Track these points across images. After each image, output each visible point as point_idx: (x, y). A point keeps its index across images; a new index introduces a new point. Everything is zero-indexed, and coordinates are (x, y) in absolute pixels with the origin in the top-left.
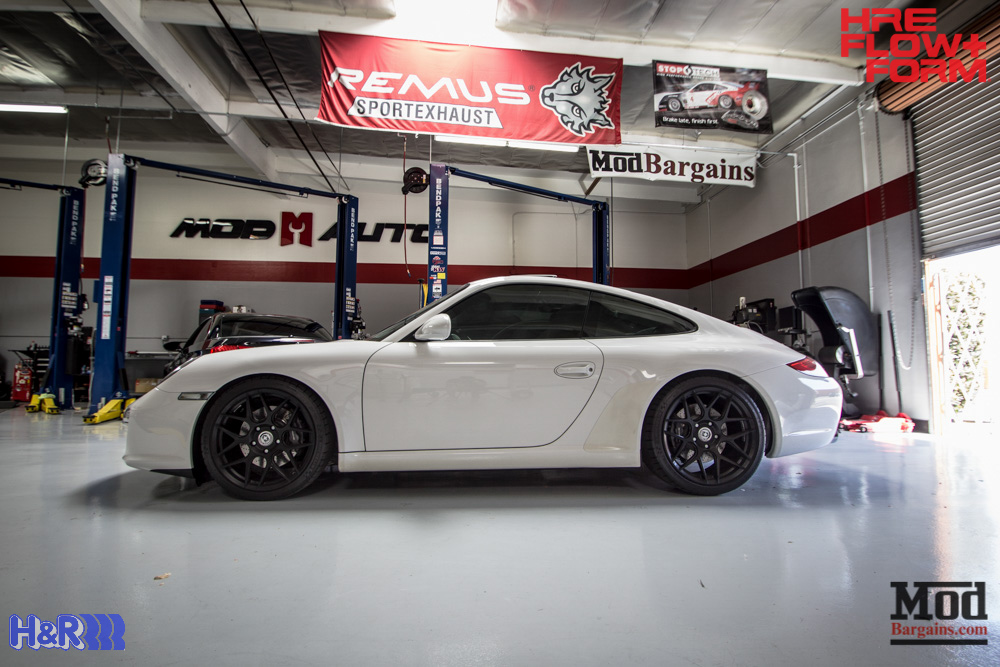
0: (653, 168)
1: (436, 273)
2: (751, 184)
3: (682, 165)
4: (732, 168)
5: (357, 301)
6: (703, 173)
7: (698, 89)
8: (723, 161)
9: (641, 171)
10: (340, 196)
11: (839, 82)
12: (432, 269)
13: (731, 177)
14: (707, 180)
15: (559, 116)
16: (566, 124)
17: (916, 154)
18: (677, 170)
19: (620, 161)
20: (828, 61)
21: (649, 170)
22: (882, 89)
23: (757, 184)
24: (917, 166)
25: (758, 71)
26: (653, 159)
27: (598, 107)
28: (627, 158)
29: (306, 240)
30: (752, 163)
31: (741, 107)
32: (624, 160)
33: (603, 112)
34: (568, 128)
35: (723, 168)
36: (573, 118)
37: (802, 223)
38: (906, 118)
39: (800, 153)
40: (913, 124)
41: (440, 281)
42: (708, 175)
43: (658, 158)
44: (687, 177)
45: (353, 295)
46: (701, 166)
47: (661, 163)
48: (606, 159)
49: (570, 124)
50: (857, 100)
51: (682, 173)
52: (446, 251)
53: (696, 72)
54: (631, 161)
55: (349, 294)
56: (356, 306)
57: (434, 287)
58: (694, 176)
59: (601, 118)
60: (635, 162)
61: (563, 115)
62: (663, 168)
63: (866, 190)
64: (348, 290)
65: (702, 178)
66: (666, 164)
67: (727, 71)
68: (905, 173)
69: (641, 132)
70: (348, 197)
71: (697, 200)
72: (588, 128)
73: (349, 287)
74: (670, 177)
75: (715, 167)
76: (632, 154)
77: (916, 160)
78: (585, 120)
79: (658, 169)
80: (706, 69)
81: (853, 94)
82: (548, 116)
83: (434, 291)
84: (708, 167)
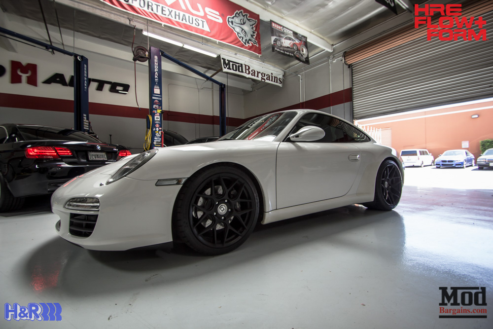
0: (247, 72)
1: (156, 110)
2: (281, 85)
3: (258, 73)
4: (275, 77)
5: (89, 123)
6: (265, 78)
7: (286, 38)
8: (272, 74)
9: (243, 72)
10: (76, 56)
11: (324, 48)
12: (154, 107)
13: (274, 82)
14: (267, 81)
15: (237, 33)
16: (240, 37)
17: (352, 81)
18: (256, 75)
19: (234, 66)
20: (324, 40)
21: (246, 72)
22: (346, 55)
23: (283, 85)
24: (352, 86)
25: (304, 37)
26: (247, 68)
27: (252, 33)
28: (237, 65)
29: (32, 81)
30: (281, 77)
31: (300, 51)
32: (236, 66)
33: (254, 37)
34: (241, 40)
35: (272, 76)
36: (242, 36)
37: (302, 103)
38: (349, 67)
39: (302, 75)
40: (352, 70)
41: (159, 114)
42: (267, 79)
43: (249, 68)
44: (259, 79)
45: (88, 119)
46: (264, 74)
47: (250, 70)
48: (229, 64)
49: (241, 38)
50: (329, 57)
51: (258, 76)
52: (161, 97)
53: (286, 31)
54: (239, 66)
55: (85, 118)
56: (89, 125)
57: (156, 117)
58: (262, 79)
59: (254, 39)
60: (240, 67)
61: (238, 33)
62: (251, 72)
63: (331, 93)
64: (85, 115)
65: (264, 79)
66: (252, 71)
67: (295, 34)
68: (349, 87)
69: (243, 54)
70: (82, 57)
71: (251, 90)
72: (248, 43)
73: (85, 114)
74: (253, 77)
75: (269, 76)
76: (239, 64)
77: (352, 84)
78: (248, 39)
79: (249, 73)
80: (288, 30)
81: (328, 55)
82: (231, 32)
83: (156, 119)
84: (267, 75)
